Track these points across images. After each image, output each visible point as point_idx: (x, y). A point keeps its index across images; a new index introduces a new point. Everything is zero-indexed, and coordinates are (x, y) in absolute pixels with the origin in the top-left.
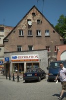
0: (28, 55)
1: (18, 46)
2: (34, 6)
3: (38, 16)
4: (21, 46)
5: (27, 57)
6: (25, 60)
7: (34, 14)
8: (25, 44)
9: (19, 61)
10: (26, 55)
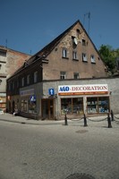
0: (91, 86)
1: (61, 73)
2: (78, 21)
4: (64, 73)
5: (88, 88)
6: (84, 94)
7: (78, 31)
8: (71, 70)
9: (74, 94)
10: (86, 86)
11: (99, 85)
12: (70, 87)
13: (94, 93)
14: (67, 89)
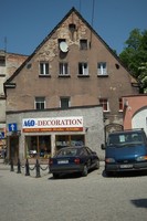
0: (61, 119)
2: (73, 9)
3: (83, 32)
5: (58, 122)
6: (52, 130)
9: (40, 130)
10: (56, 119)
11: (72, 118)
12: (36, 120)
13: (65, 130)
14: (32, 123)
